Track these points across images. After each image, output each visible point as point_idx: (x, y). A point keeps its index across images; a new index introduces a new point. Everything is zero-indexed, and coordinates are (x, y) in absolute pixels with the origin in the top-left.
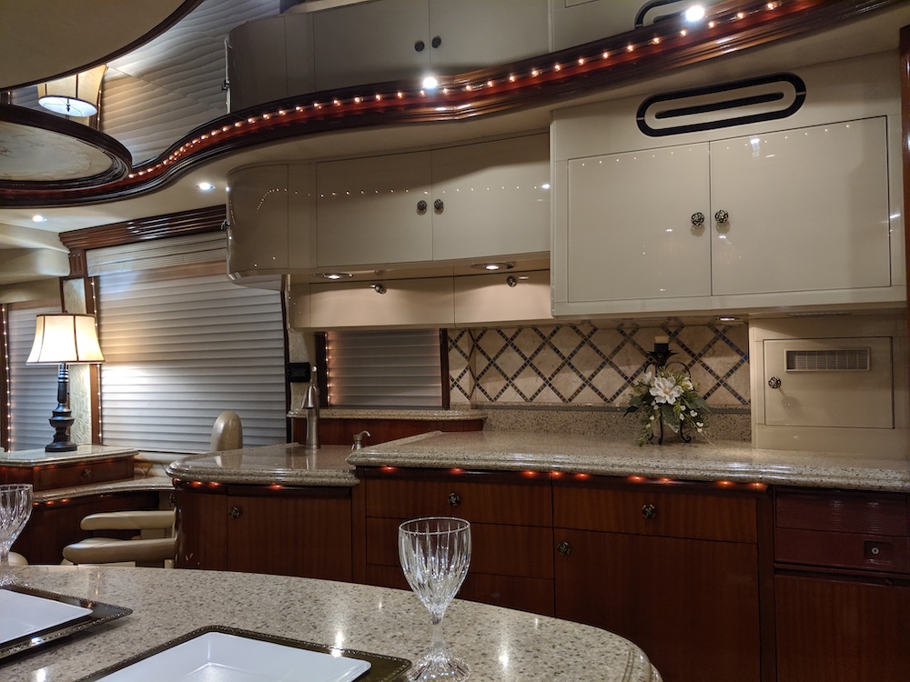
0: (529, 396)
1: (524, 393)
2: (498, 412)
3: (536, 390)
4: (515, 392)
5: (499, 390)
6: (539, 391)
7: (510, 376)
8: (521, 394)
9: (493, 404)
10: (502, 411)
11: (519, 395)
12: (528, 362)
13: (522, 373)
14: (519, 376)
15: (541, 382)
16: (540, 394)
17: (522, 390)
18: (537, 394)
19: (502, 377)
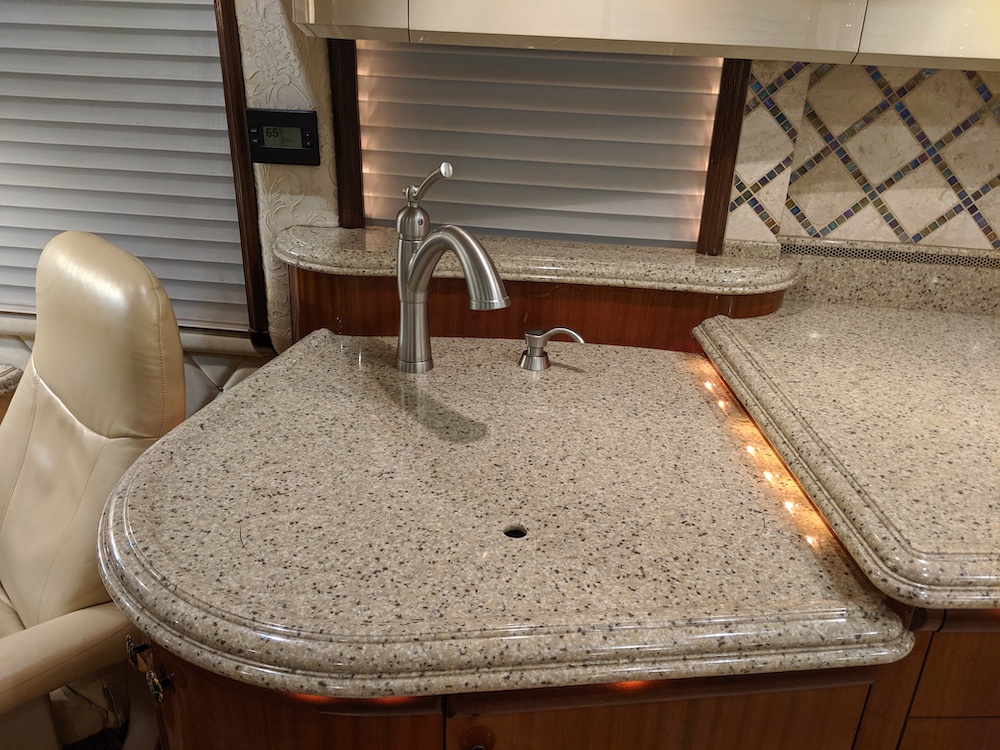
0: (911, 230)
1: (903, 222)
2: (828, 261)
3: (934, 218)
4: (878, 219)
5: (840, 211)
6: (942, 220)
7: (875, 180)
8: (894, 224)
9: (818, 242)
10: (839, 261)
11: (886, 228)
12: (931, 153)
13: (909, 179)
14: (898, 184)
15: (951, 199)
16: (942, 228)
17: (898, 215)
18: (934, 226)
19: (853, 183)
